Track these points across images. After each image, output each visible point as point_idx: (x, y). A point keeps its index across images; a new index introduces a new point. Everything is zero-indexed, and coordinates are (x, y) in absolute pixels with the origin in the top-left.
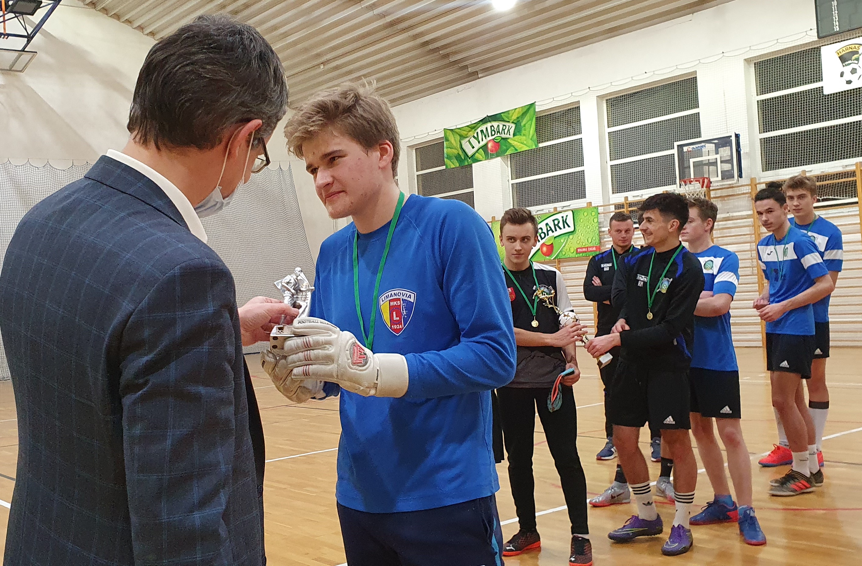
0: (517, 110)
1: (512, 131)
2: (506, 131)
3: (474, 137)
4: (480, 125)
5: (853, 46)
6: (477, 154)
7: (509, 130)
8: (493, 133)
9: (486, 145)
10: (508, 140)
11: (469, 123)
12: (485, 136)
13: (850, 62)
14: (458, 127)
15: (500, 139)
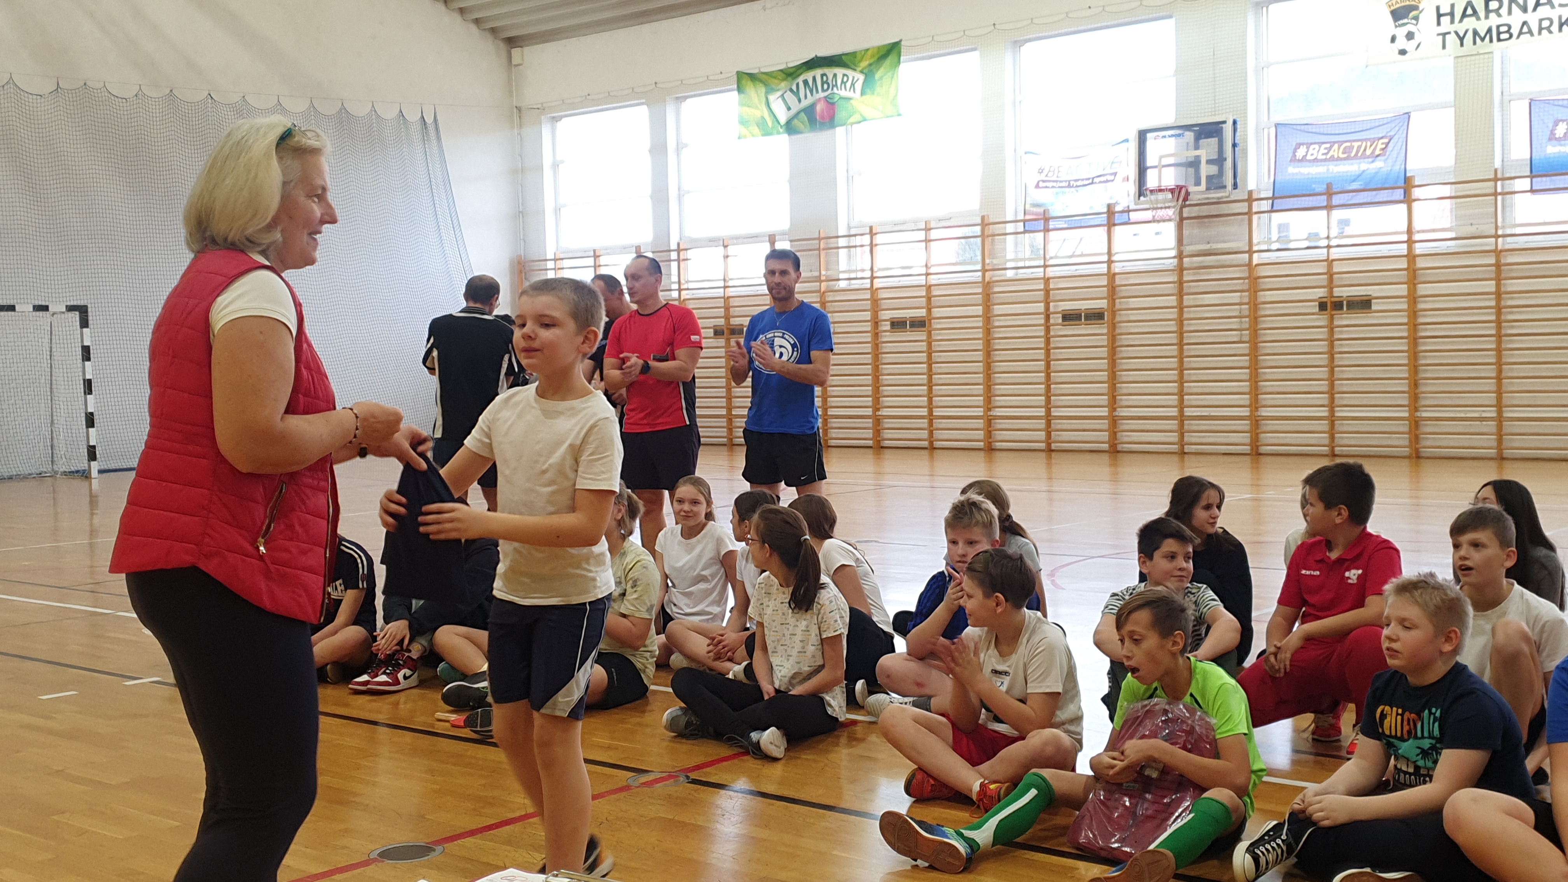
0: (869, 53)
1: (858, 86)
2: (848, 85)
3: (791, 90)
4: (801, 70)
6: (795, 121)
7: (853, 84)
8: (825, 86)
10: (852, 101)
11: (783, 67)
12: (811, 91)
13: (1405, 21)
14: (763, 70)
15: (837, 98)
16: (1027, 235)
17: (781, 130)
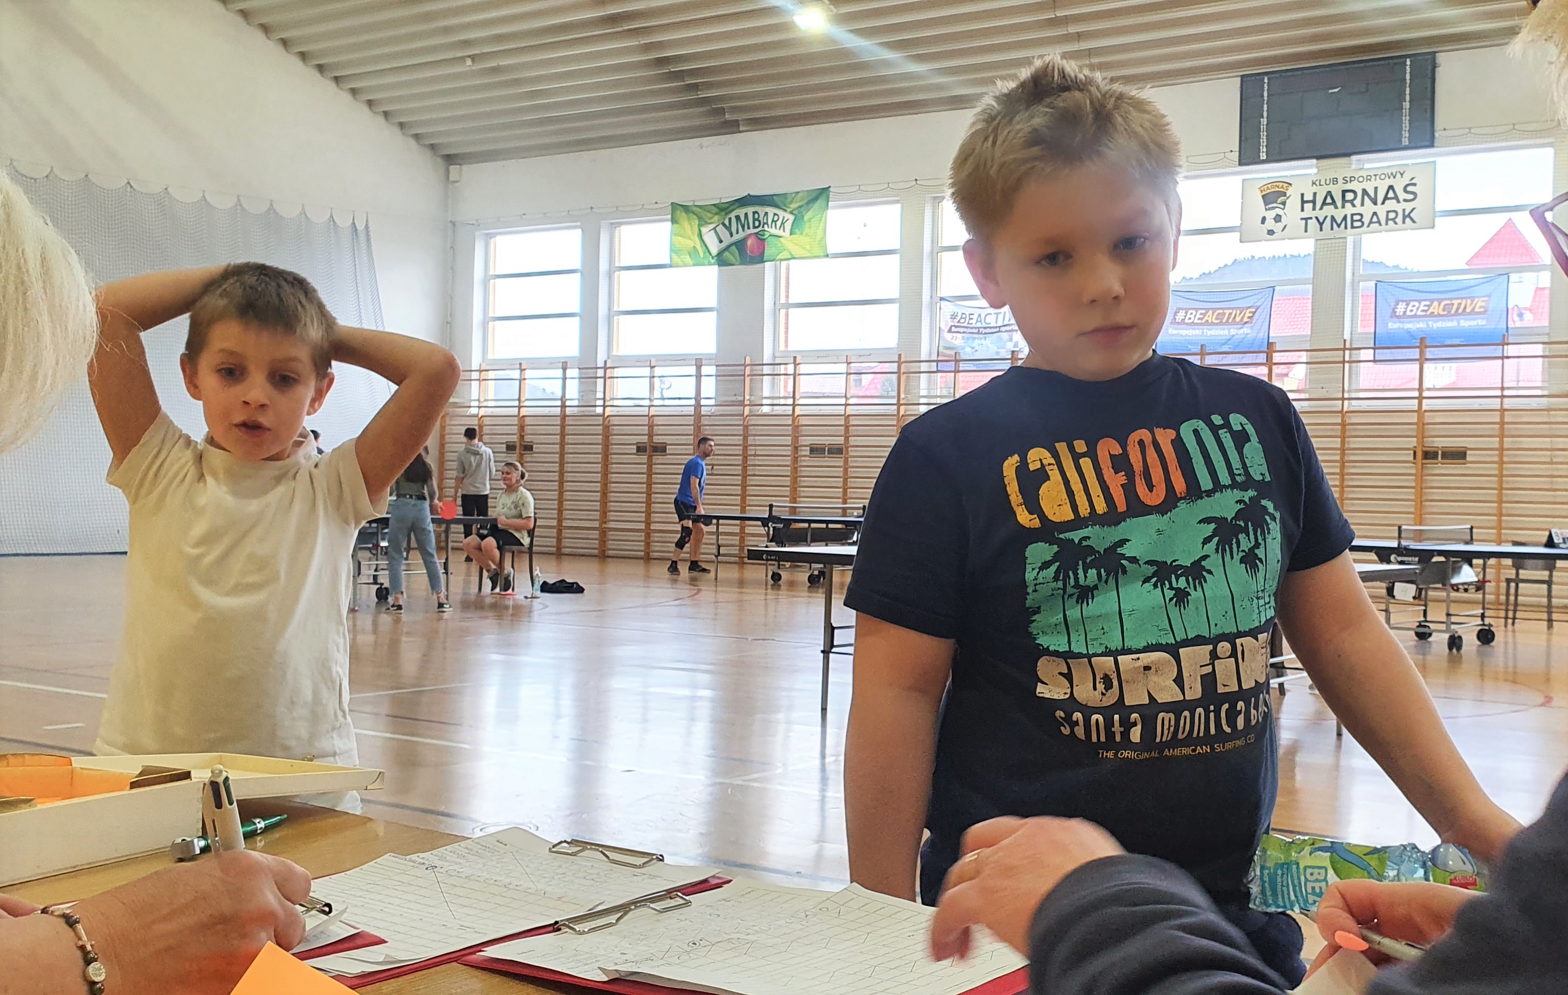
0: (799, 196)
1: (788, 226)
2: (779, 223)
3: (724, 224)
4: (735, 206)
5: (1281, 184)
6: (726, 254)
7: (783, 223)
8: (757, 223)
9: (744, 240)
10: (781, 239)
11: (717, 202)
12: (743, 227)
13: (1275, 205)
14: (696, 204)
15: (767, 235)
16: (939, 375)
17: (713, 261)
